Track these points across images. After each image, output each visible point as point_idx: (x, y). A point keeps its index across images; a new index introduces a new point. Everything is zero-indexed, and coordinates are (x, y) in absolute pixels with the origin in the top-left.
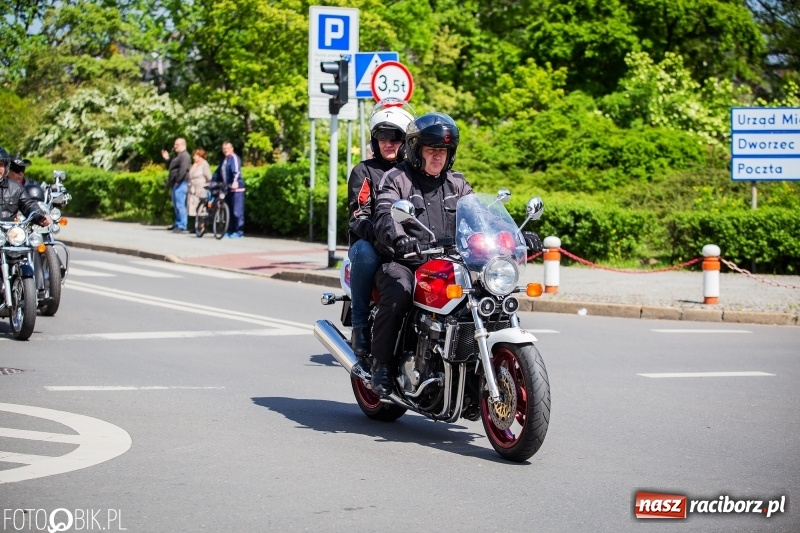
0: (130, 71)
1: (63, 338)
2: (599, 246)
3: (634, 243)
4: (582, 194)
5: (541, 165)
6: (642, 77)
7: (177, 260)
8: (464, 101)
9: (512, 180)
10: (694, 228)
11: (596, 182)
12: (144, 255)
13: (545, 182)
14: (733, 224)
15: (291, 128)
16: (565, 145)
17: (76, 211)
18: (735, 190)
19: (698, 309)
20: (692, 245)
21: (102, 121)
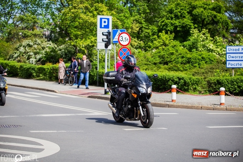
0: (40, 34)
1: (30, 116)
2: (186, 88)
3: (197, 87)
4: (179, 72)
5: (166, 63)
6: (196, 36)
7: (58, 92)
8: (140, 44)
9: (158, 68)
10: (215, 82)
11: (183, 68)
12: (48, 90)
13: (168, 68)
14: (227, 81)
15: (90, 52)
16: (174, 57)
17: (25, 77)
18: (226, 70)
19: (218, 107)
20: (214, 87)
21: (32, 50)
